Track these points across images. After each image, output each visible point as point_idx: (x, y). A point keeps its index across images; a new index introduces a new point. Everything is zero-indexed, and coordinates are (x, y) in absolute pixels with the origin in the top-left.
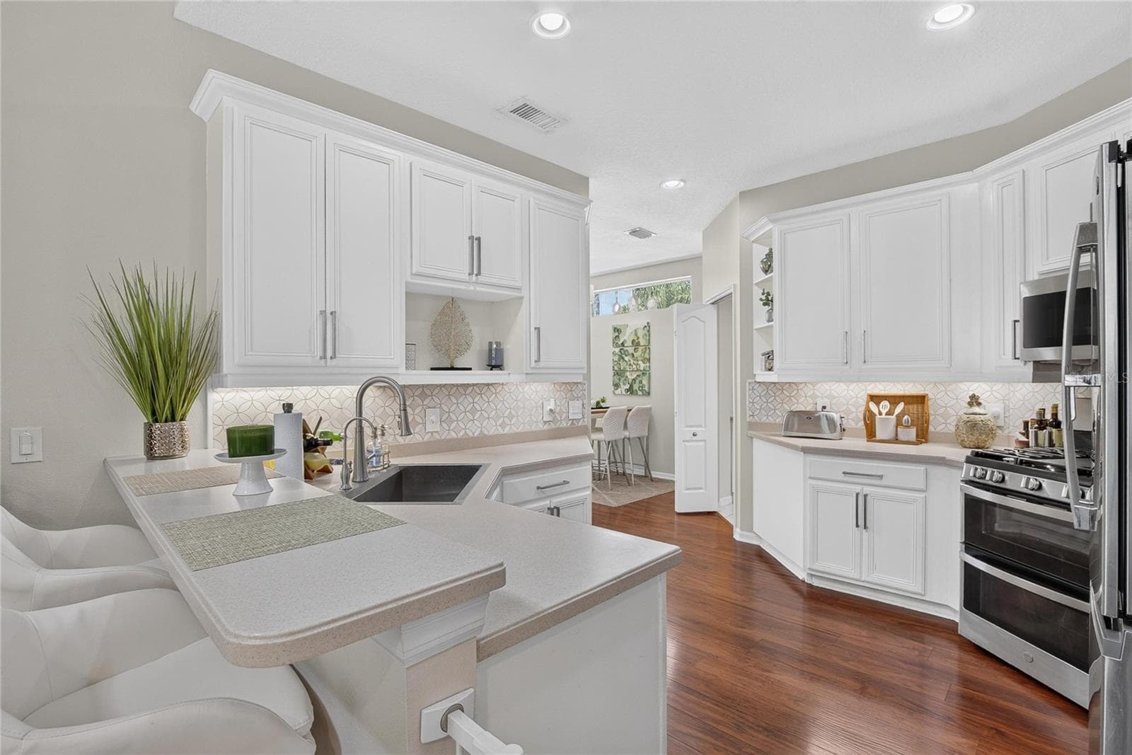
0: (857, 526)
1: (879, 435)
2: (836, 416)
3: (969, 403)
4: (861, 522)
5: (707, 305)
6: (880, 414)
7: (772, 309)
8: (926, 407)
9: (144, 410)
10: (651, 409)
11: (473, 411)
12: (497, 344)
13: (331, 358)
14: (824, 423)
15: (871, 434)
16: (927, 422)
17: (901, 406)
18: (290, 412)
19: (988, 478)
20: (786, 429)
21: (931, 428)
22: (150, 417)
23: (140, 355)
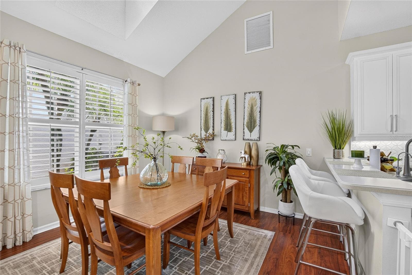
9: (333, 146)
13: (395, 131)
18: (376, 149)
22: (334, 148)
23: (332, 132)
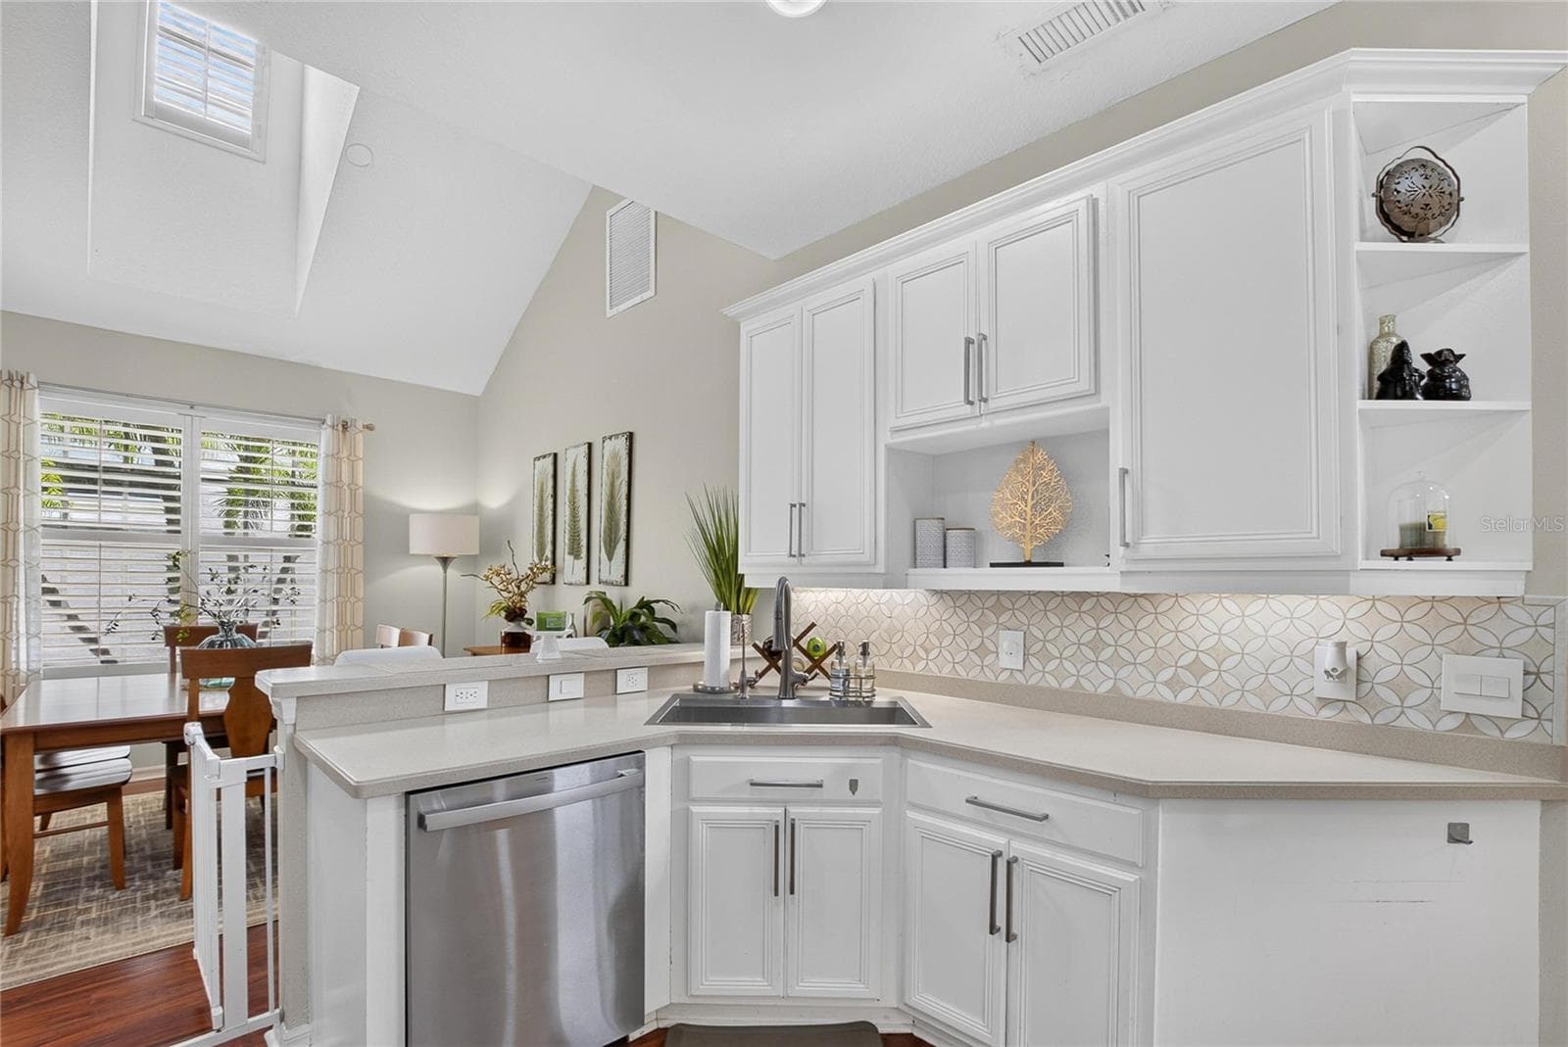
11: (1097, 645)
13: (801, 556)
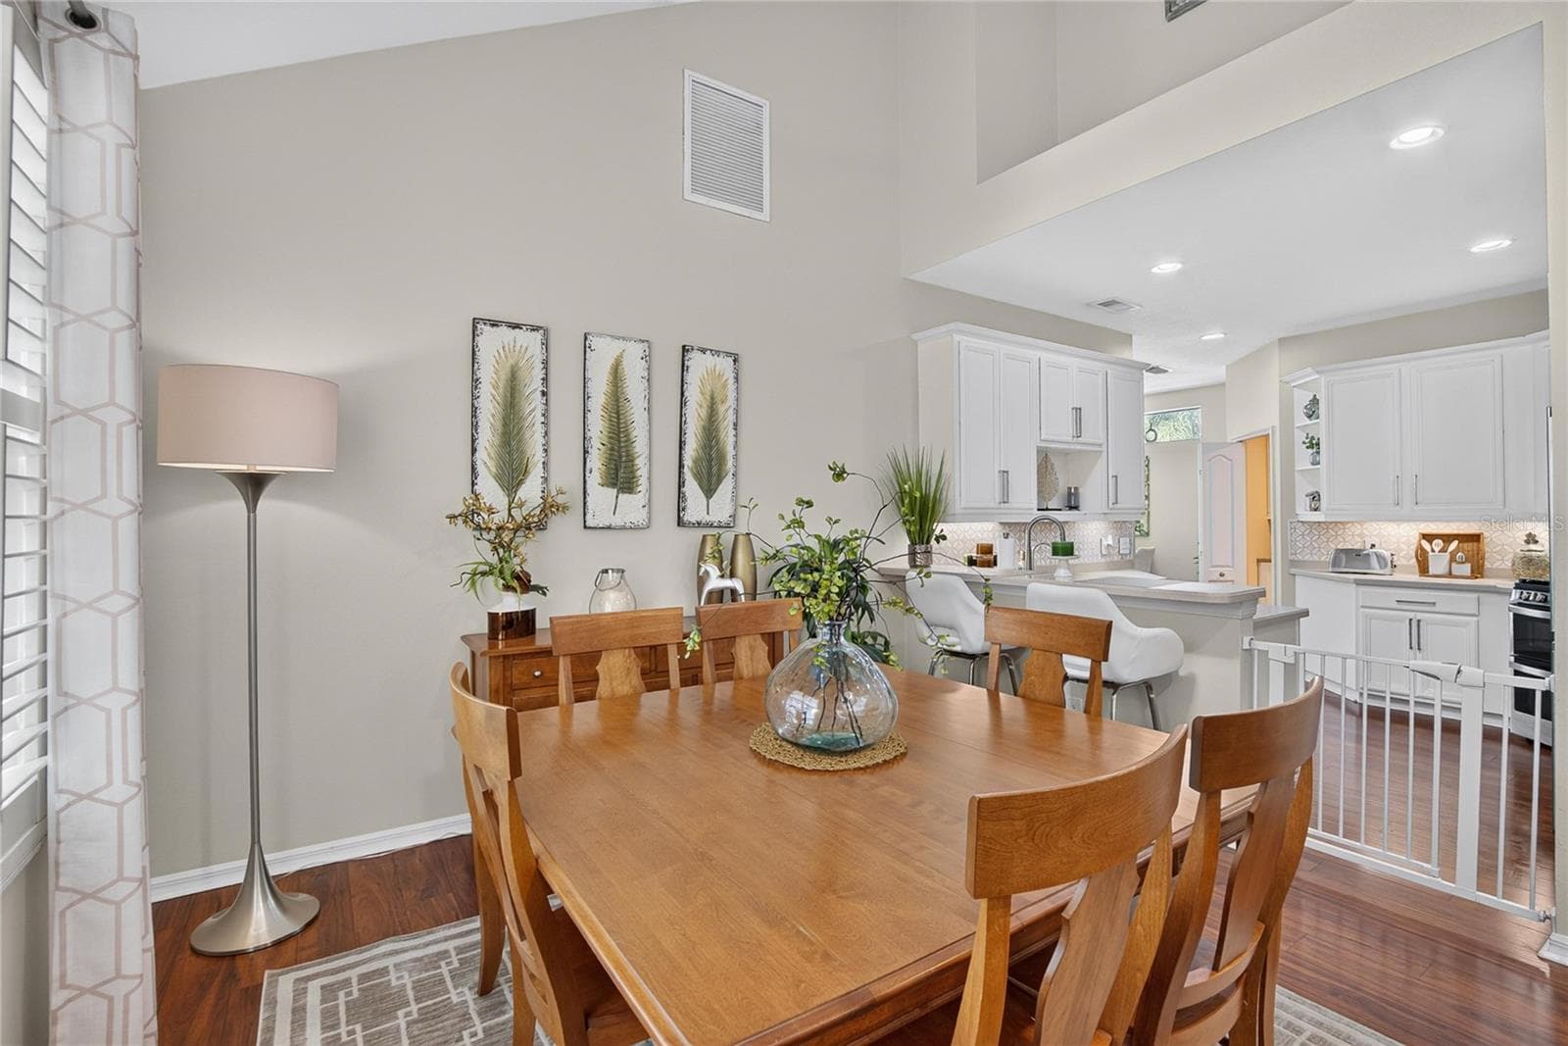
0: (1411, 648)
1: (1432, 571)
2: (1387, 554)
3: (1526, 541)
4: (1415, 644)
5: (1233, 444)
6: (1433, 551)
7: (1318, 453)
8: (1481, 546)
10: (1153, 551)
12: (1076, 488)
13: (1005, 503)
14: (1374, 561)
15: (1424, 569)
16: (1483, 558)
17: (1454, 545)
19: (1531, 598)
20: (1334, 566)
21: (1487, 565)
